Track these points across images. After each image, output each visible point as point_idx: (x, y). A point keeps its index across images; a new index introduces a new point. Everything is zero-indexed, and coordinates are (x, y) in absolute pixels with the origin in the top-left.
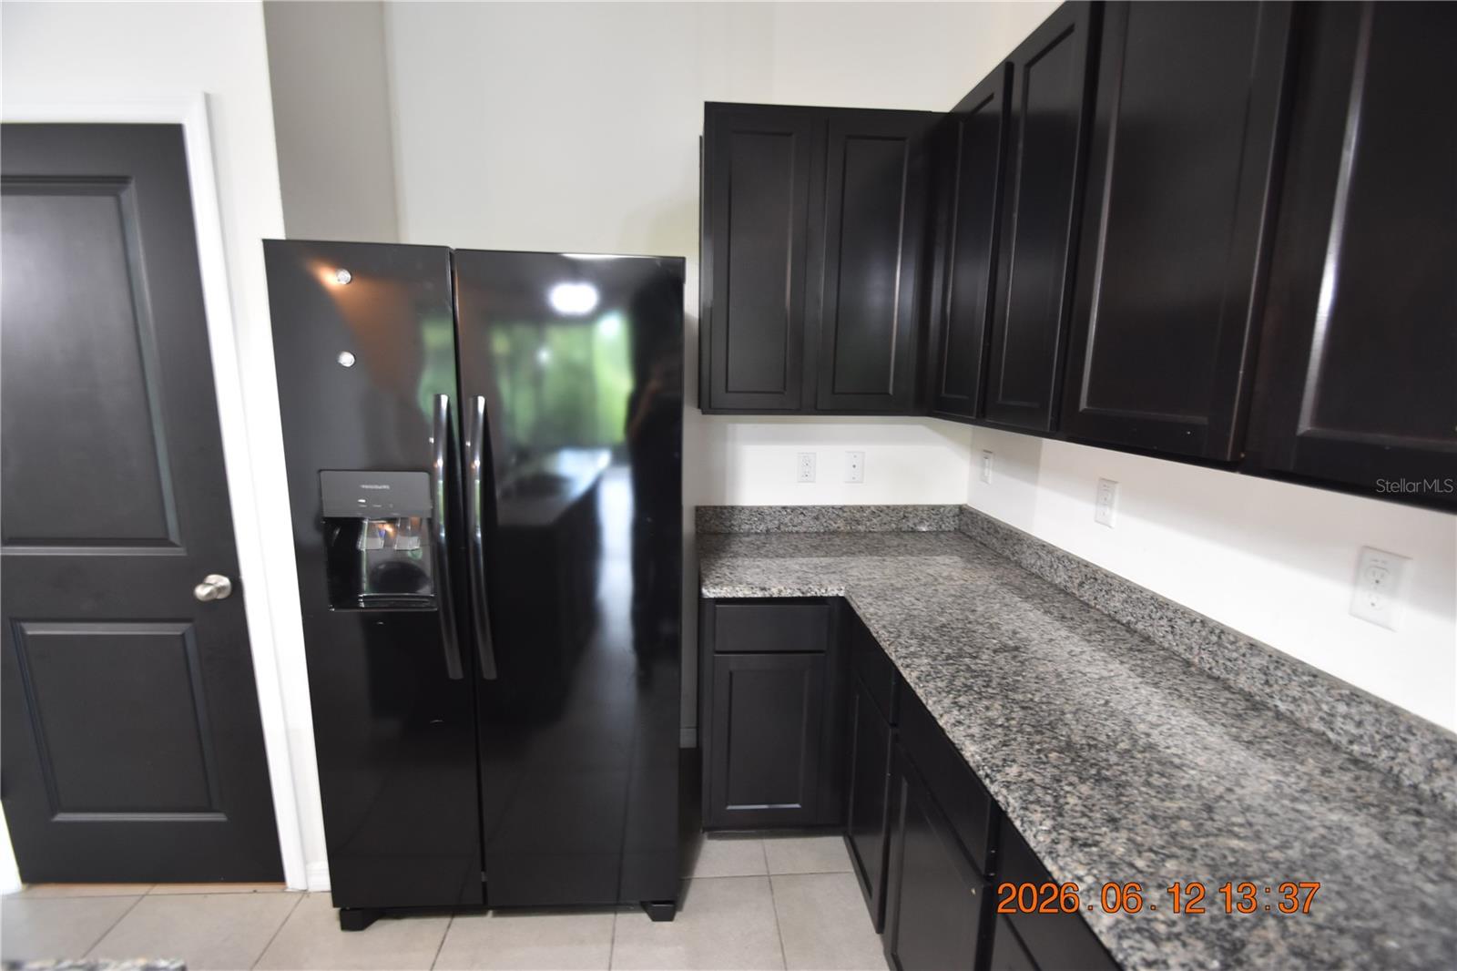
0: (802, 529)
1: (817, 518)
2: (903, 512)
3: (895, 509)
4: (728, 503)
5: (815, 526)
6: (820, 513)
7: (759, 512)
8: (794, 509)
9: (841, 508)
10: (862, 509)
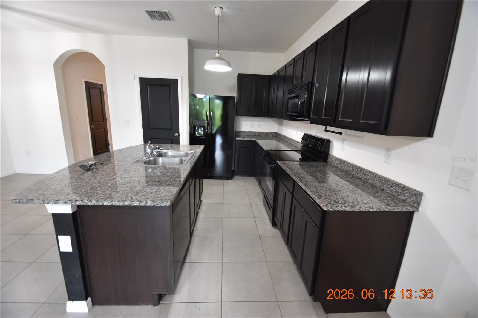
0: (251, 135)
1: (253, 133)
2: (267, 133)
3: (266, 132)
4: (240, 131)
5: (253, 134)
6: (254, 132)
7: (244, 132)
8: (250, 132)
9: (257, 132)
10: (260, 132)
